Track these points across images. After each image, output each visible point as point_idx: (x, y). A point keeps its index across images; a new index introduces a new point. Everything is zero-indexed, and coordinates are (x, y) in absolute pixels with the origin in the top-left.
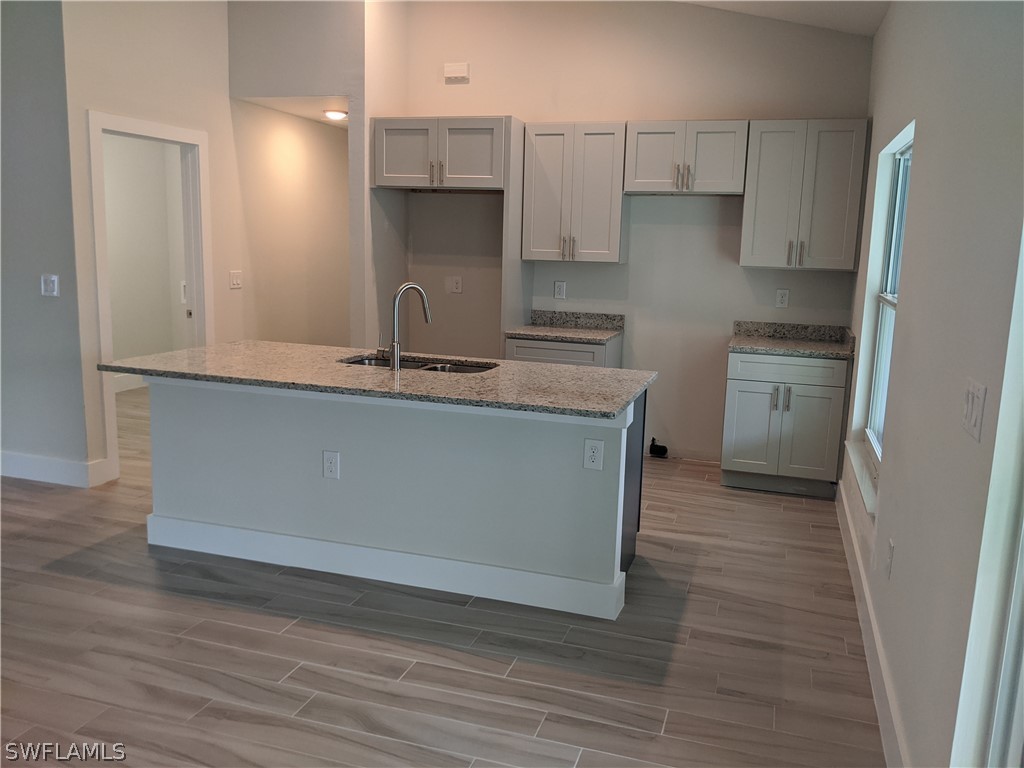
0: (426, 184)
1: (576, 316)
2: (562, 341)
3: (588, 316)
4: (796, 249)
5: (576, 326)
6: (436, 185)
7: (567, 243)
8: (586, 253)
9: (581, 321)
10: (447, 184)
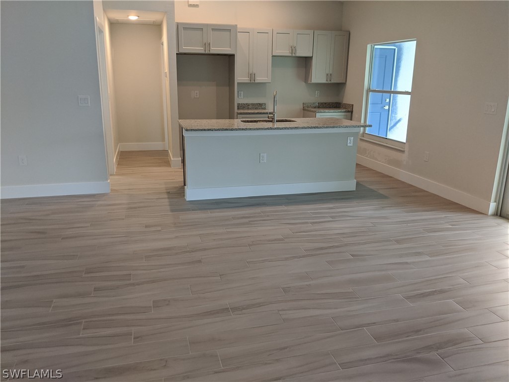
0: (203, 52)
1: (248, 105)
2: (260, 114)
3: (253, 104)
4: (329, 76)
5: (248, 109)
6: (207, 52)
7: (252, 76)
8: (259, 79)
9: (250, 107)
10: (212, 52)
